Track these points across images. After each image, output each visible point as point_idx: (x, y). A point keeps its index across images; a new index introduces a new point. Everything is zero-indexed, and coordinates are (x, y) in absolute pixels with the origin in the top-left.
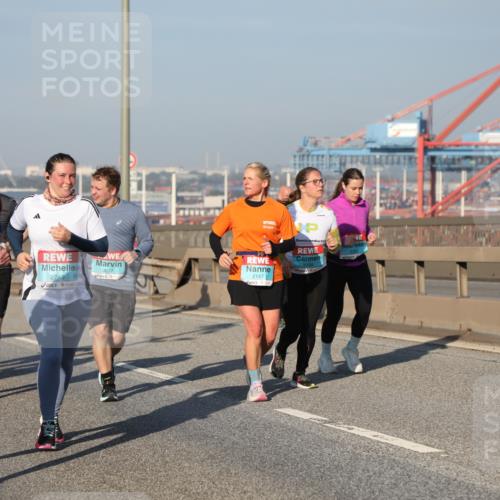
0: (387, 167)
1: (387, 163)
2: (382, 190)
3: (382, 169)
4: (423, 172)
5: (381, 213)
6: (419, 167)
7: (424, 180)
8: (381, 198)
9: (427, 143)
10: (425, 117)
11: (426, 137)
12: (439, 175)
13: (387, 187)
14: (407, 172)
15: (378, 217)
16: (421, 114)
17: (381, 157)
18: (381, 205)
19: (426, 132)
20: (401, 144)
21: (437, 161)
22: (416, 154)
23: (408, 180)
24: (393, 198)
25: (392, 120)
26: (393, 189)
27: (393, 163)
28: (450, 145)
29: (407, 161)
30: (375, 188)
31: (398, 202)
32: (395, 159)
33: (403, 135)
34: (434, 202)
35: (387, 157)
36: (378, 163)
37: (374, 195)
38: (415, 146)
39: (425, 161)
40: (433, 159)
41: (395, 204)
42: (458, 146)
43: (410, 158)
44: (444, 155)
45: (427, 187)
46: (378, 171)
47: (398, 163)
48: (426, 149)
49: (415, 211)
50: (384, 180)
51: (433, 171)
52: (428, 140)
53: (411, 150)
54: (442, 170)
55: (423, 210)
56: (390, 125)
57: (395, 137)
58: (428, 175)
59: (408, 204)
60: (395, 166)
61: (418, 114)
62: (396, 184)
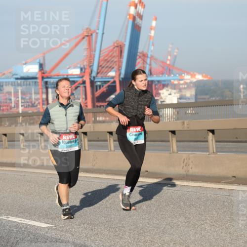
0: (24, 87)
1: (24, 85)
2: (22, 98)
3: (21, 88)
4: (42, 89)
5: (22, 110)
6: (40, 87)
7: (42, 93)
8: (22, 102)
9: (43, 75)
10: (42, 62)
11: (43, 72)
12: (50, 90)
13: (24, 97)
14: (34, 89)
15: (20, 112)
16: (40, 60)
17: (21, 82)
18: (22, 106)
19: (42, 69)
20: (31, 75)
21: (49, 83)
22: (38, 80)
23: (35, 93)
24: (28, 102)
25: (25, 64)
26: (27, 98)
27: (27, 85)
28: (54, 76)
29: (34, 84)
30: (18, 97)
31: (30, 104)
32: (28, 83)
33: (31, 71)
34: (48, 104)
35: (24, 82)
36: (19, 85)
37: (18, 101)
38: (37, 76)
39: (43, 83)
40: (46, 83)
41: (29, 105)
42: (58, 76)
43: (35, 82)
44: (52, 80)
45: (44, 96)
46: (20, 89)
47: (30, 85)
48: (43, 78)
49: (39, 108)
50: (23, 93)
51: (47, 88)
52: (44, 73)
53: (36, 78)
54: (51, 88)
55: (43, 108)
56: (24, 66)
57: (27, 72)
58: (44, 90)
59: (35, 105)
60: (28, 86)
61: (38, 61)
62: (29, 95)
